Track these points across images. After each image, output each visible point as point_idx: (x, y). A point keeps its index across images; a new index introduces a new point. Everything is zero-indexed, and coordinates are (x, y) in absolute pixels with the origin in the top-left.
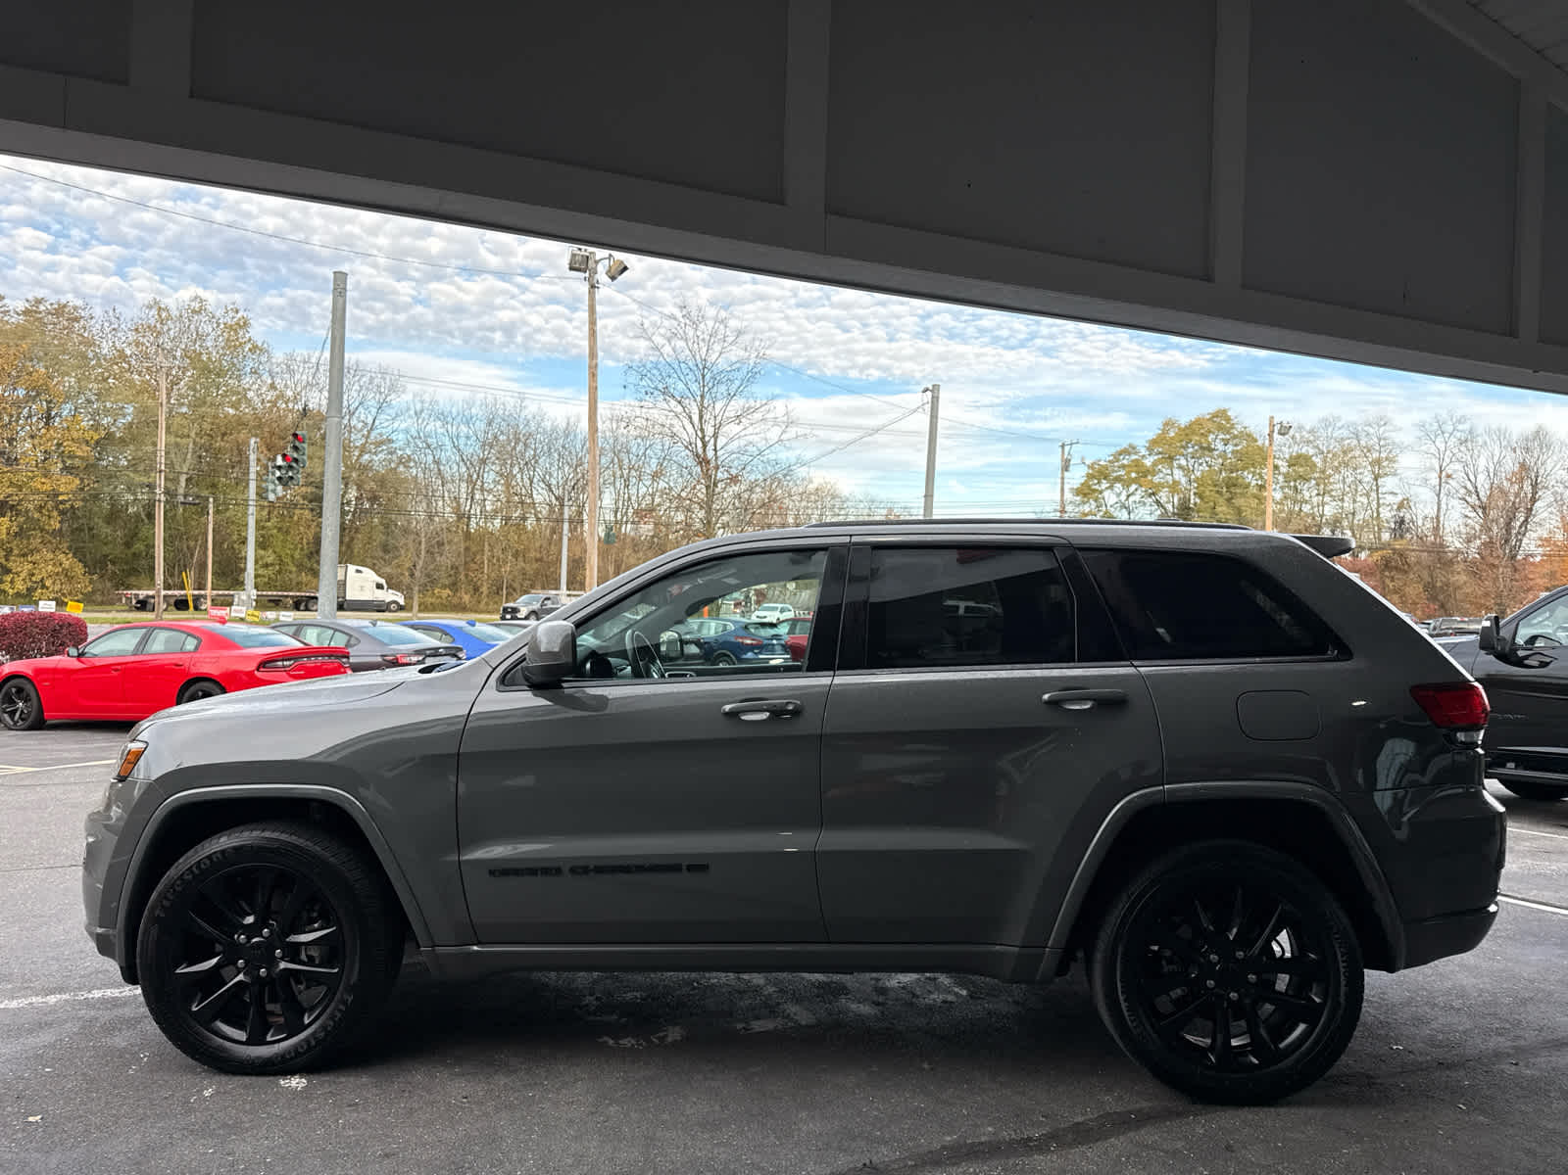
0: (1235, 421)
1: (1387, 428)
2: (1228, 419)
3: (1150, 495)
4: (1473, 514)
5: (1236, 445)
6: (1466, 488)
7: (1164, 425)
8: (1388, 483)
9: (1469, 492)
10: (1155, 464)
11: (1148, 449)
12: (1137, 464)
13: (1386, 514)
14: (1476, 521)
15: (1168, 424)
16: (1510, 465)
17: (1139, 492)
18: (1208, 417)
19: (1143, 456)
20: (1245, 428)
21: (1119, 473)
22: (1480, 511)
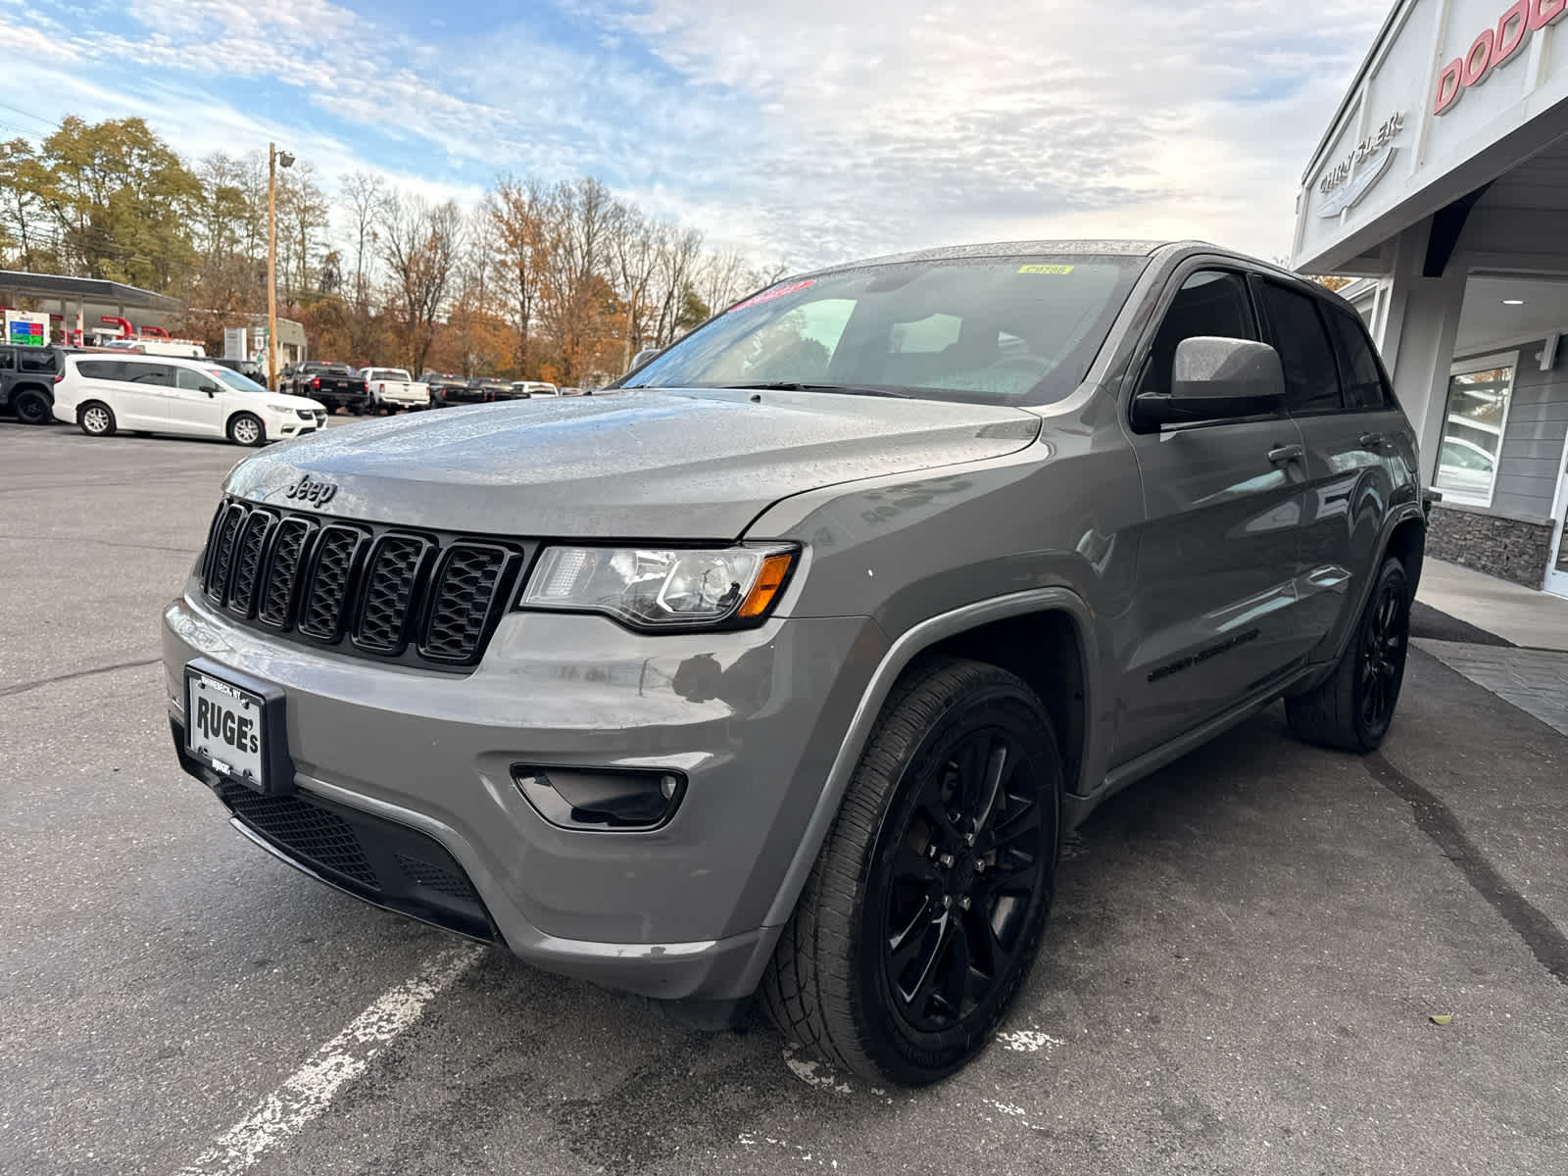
0: (154, 136)
1: (312, 174)
2: (145, 132)
3: (52, 208)
4: (396, 276)
5: (154, 165)
6: (390, 248)
7: (65, 123)
8: (317, 234)
9: (393, 253)
10: (55, 170)
11: (46, 149)
12: (33, 167)
13: (315, 264)
14: (398, 281)
15: (70, 123)
16: (426, 231)
17: (37, 202)
18: (121, 124)
19: (40, 158)
20: (165, 146)
21: (6, 174)
22: (402, 273)
